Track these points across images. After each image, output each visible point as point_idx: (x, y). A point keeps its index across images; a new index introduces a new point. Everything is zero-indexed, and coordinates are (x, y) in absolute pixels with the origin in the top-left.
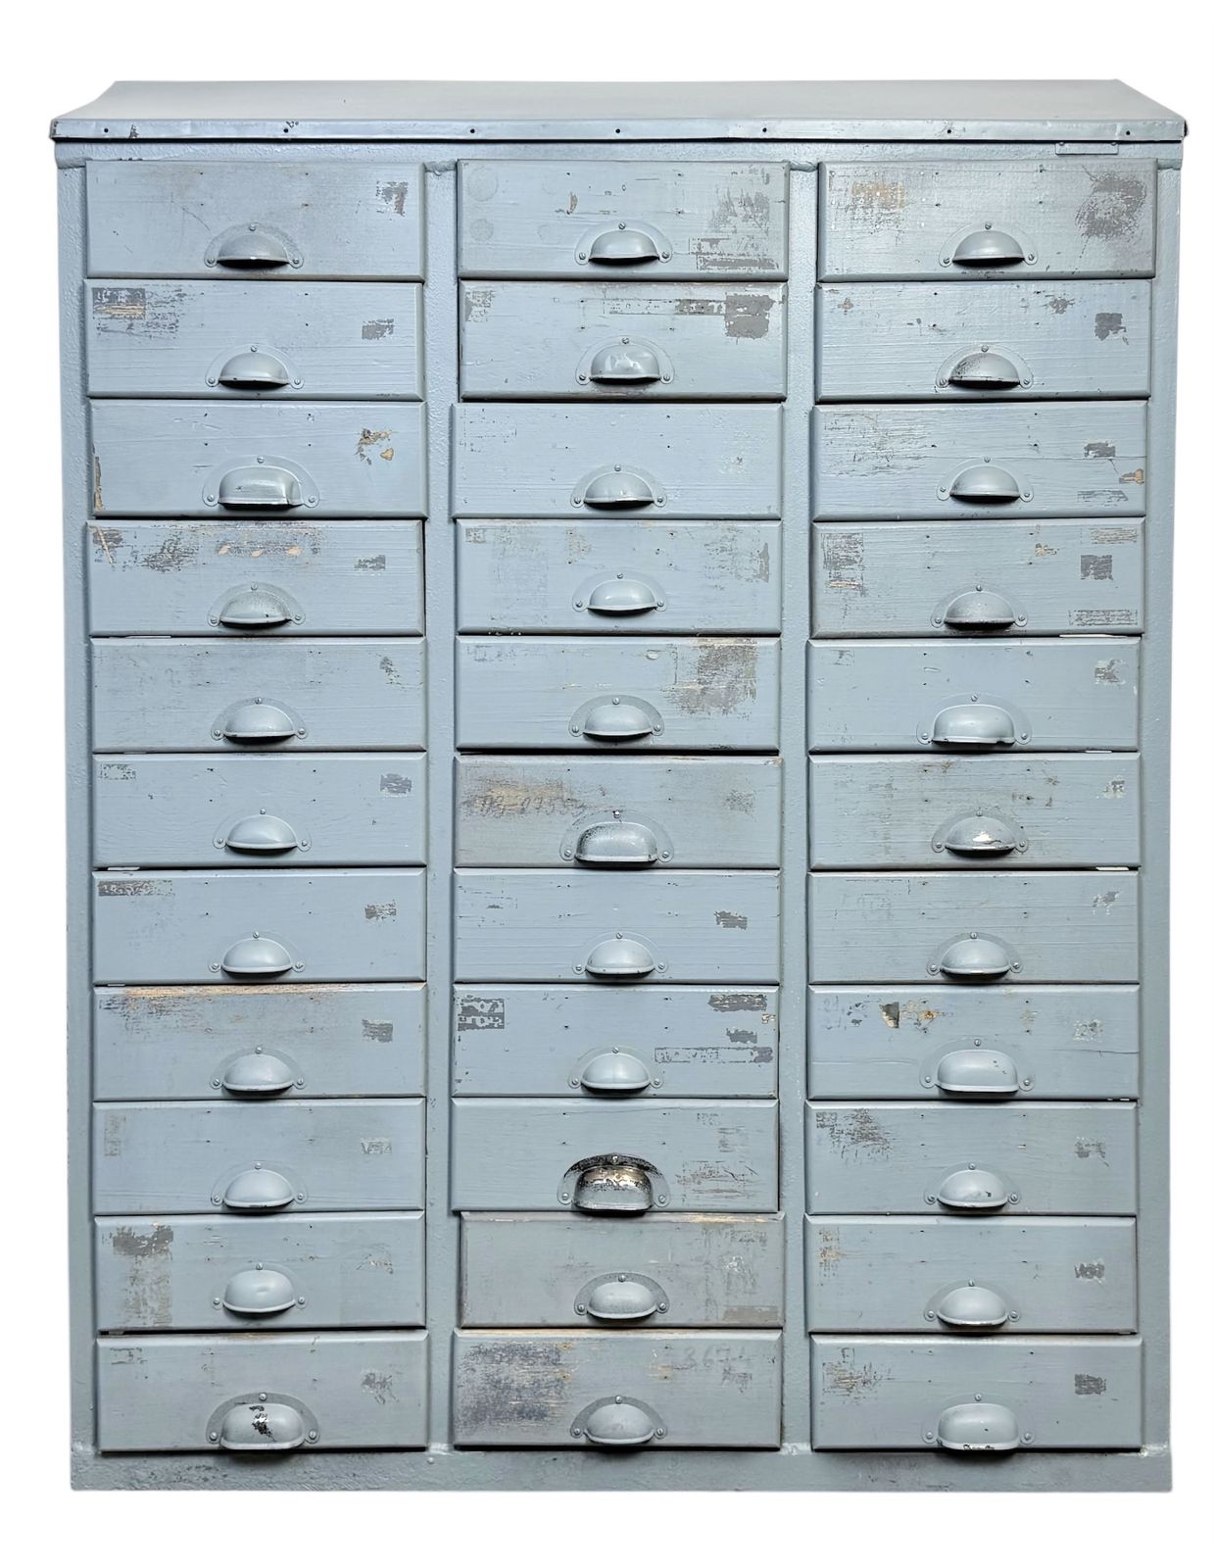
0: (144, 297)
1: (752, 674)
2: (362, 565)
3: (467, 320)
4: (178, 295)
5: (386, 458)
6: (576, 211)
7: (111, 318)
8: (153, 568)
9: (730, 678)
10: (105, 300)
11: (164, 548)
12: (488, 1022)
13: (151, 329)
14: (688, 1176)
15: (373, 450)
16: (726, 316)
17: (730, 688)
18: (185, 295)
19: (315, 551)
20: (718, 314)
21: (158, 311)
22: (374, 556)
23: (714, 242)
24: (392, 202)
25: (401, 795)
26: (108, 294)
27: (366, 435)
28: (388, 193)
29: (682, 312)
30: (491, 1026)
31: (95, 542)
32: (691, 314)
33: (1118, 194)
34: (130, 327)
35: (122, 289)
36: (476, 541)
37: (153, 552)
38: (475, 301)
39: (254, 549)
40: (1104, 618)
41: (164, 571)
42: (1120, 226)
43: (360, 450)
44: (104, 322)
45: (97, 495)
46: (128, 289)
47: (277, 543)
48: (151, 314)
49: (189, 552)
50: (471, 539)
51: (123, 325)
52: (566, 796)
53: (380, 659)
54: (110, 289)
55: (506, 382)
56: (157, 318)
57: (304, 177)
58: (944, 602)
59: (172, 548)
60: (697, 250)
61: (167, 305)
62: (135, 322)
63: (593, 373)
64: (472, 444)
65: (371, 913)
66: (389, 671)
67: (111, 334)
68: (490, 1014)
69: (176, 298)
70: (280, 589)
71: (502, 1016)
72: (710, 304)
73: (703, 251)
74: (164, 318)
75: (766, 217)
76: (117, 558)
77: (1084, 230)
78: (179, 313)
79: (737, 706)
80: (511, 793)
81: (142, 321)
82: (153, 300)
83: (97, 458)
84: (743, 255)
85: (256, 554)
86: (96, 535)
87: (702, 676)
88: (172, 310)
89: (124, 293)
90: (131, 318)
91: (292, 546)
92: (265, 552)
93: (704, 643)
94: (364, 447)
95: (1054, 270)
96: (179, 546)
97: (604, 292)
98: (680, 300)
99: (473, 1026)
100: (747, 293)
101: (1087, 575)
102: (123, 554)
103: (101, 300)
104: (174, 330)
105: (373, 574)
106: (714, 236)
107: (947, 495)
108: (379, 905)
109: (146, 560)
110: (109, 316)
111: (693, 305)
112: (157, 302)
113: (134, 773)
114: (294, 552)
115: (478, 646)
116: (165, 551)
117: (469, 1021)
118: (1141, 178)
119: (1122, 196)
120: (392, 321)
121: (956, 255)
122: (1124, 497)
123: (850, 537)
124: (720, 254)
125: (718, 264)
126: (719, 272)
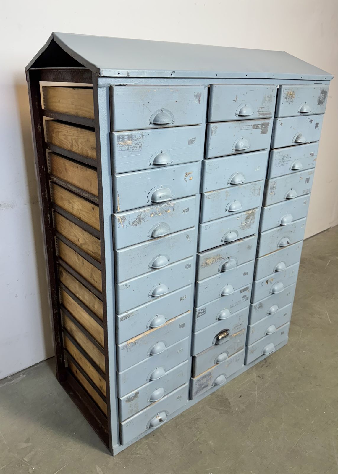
0: (132, 137)
1: (254, 218)
2: (184, 211)
3: (211, 136)
4: (142, 136)
5: (190, 180)
6: (237, 100)
7: (122, 146)
8: (134, 225)
9: (251, 220)
10: (121, 140)
11: (137, 218)
12: (202, 314)
13: (134, 149)
14: (233, 328)
15: (188, 178)
16: (261, 128)
17: (251, 222)
18: (144, 135)
19: (174, 210)
20: (260, 128)
21: (136, 142)
22: (186, 208)
23: (262, 108)
24: (197, 100)
25: (190, 268)
26: (122, 138)
27: (186, 173)
28: (197, 96)
29: (253, 129)
30: (203, 314)
31: (119, 221)
32: (255, 129)
33: (324, 94)
34: (128, 148)
35: (125, 135)
36: (208, 199)
37: (134, 221)
38: (213, 130)
39: (159, 213)
40: (307, 191)
41: (137, 225)
42: (322, 102)
43: (185, 178)
44: (120, 148)
45: (118, 207)
46: (128, 135)
47: (165, 210)
48: (134, 143)
49: (143, 218)
50: (207, 198)
51: (125, 148)
52: (220, 257)
53: (186, 236)
54: (122, 136)
55: (218, 153)
56: (136, 144)
57: (176, 92)
58: (286, 193)
59: (139, 218)
60: (258, 111)
61: (139, 140)
62: (130, 147)
63: (236, 148)
64: (209, 172)
65: (181, 299)
66: (188, 238)
67: (123, 152)
68: (203, 312)
69: (141, 137)
70: (166, 223)
71: (205, 311)
72: (259, 125)
73: (260, 111)
74: (138, 144)
76: (124, 225)
77: (318, 103)
78: (142, 142)
79: (251, 226)
80: (210, 260)
81: (131, 146)
82: (135, 139)
83: (118, 194)
84: (266, 111)
85: (160, 214)
86: (119, 219)
87: (246, 221)
88: (140, 141)
89: (126, 137)
90: (128, 146)
91: (168, 210)
92: (162, 214)
93: (247, 213)
94: (186, 177)
96: (141, 217)
97: (240, 124)
98: (253, 125)
99: (200, 316)
100: (265, 122)
101: (306, 182)
102: (126, 223)
103: (120, 140)
104: (140, 148)
105: (186, 213)
106: (262, 107)
107: (291, 169)
108: (183, 297)
109: (132, 224)
110: (122, 145)
111: (256, 126)
112: (136, 139)
113: (129, 285)
114: (169, 211)
115: (206, 226)
116: (137, 219)
117: (199, 315)
118: (327, 90)
120: (195, 138)
121: (301, 110)
122: (313, 164)
123: (274, 182)
124: (262, 112)
125: (262, 114)
126: (261, 116)
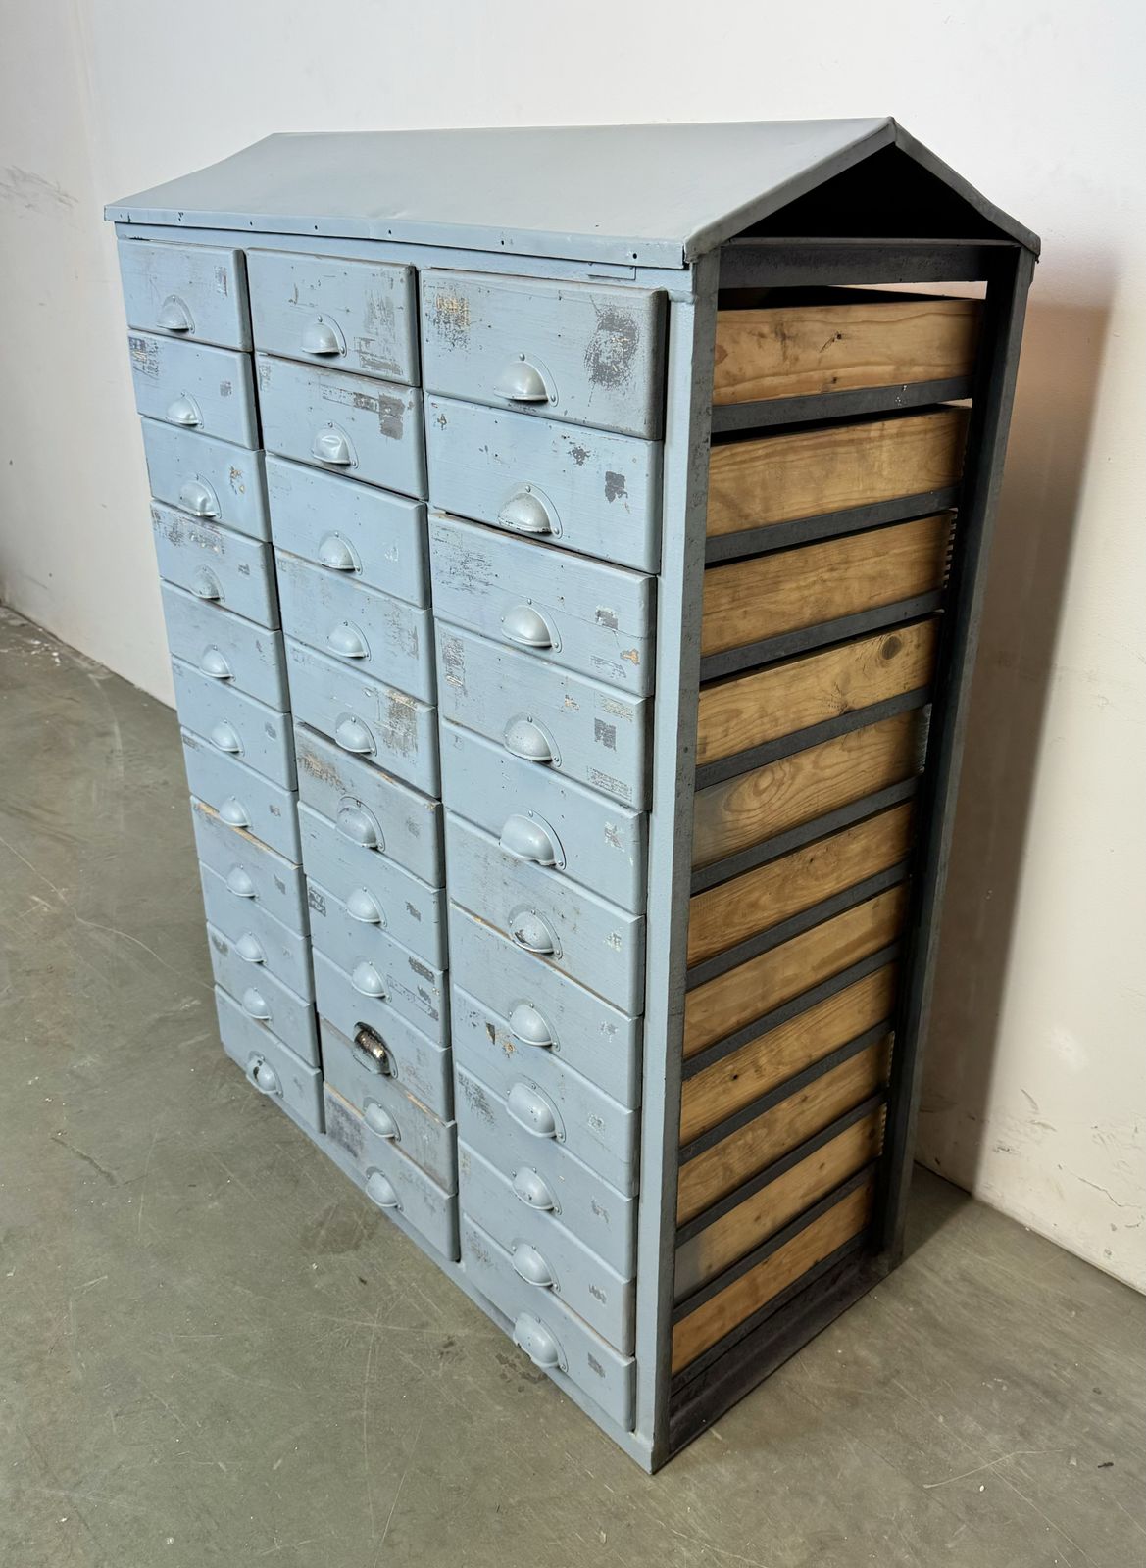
0: (144, 346)
1: (414, 731)
2: (241, 569)
5: (242, 491)
6: (299, 302)
7: (136, 360)
8: (172, 541)
9: (405, 729)
11: (173, 528)
13: (150, 371)
15: (236, 484)
16: (380, 414)
17: (405, 735)
18: (156, 347)
19: (223, 551)
20: (375, 411)
21: (150, 357)
22: (245, 564)
23: (367, 341)
24: (221, 285)
26: (133, 342)
27: (233, 470)
28: (220, 275)
29: (357, 405)
32: (361, 407)
33: (617, 335)
35: (136, 339)
36: (282, 569)
37: (170, 530)
38: (263, 374)
39: (202, 542)
40: (609, 784)
41: (175, 544)
42: (617, 375)
43: (232, 482)
47: (209, 541)
48: (148, 359)
49: (181, 535)
50: (280, 566)
51: (141, 366)
52: (337, 777)
53: (255, 640)
55: (282, 445)
56: (150, 363)
57: (187, 260)
60: (359, 348)
61: (154, 355)
64: (275, 492)
65: (271, 809)
66: (260, 650)
69: (154, 349)
70: (214, 574)
72: (371, 400)
73: (362, 349)
74: (154, 364)
75: (393, 323)
76: (160, 530)
77: (591, 374)
78: (157, 360)
79: (409, 753)
80: (316, 762)
82: (147, 349)
84: (382, 357)
85: (203, 545)
87: (392, 722)
88: (154, 358)
91: (215, 545)
92: (206, 546)
93: (391, 693)
94: (233, 480)
95: (571, 417)
96: (178, 529)
97: (318, 377)
98: (356, 393)
100: (388, 394)
101: (599, 738)
102: (162, 527)
104: (157, 373)
105: (245, 577)
106: (367, 336)
109: (169, 535)
111: (362, 399)
114: (216, 549)
116: (174, 531)
118: (635, 318)
119: (621, 338)
120: (230, 384)
122: (624, 673)
123: (456, 640)
124: (371, 355)
125: (372, 364)
126: (369, 370)
